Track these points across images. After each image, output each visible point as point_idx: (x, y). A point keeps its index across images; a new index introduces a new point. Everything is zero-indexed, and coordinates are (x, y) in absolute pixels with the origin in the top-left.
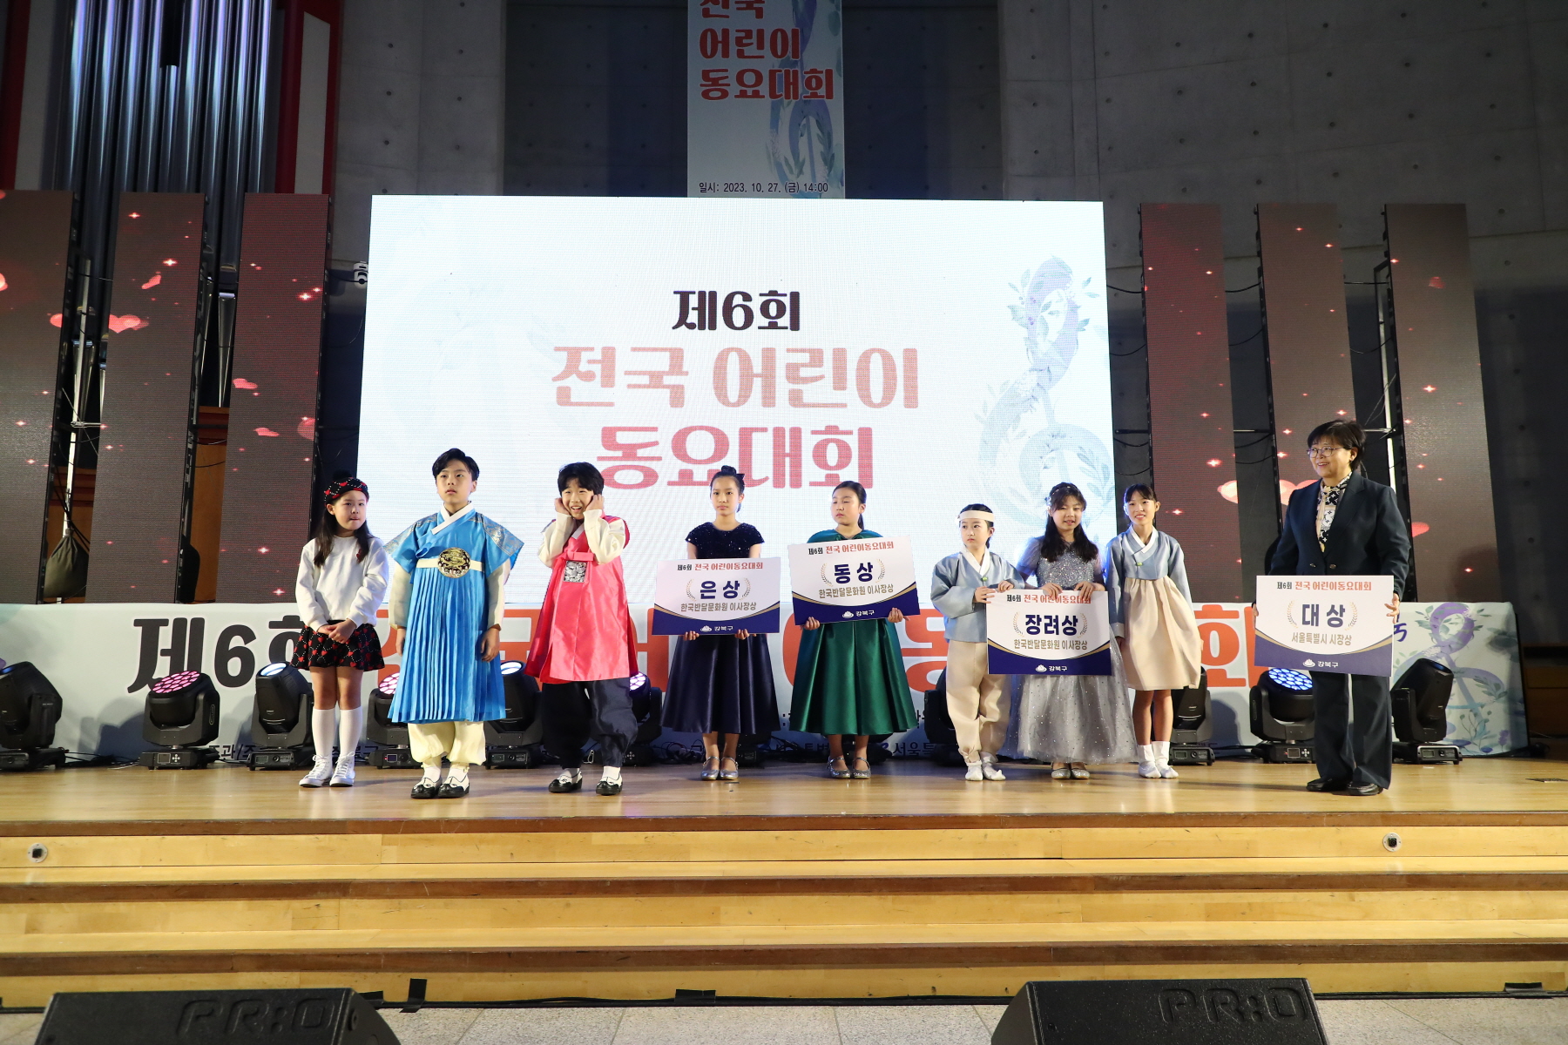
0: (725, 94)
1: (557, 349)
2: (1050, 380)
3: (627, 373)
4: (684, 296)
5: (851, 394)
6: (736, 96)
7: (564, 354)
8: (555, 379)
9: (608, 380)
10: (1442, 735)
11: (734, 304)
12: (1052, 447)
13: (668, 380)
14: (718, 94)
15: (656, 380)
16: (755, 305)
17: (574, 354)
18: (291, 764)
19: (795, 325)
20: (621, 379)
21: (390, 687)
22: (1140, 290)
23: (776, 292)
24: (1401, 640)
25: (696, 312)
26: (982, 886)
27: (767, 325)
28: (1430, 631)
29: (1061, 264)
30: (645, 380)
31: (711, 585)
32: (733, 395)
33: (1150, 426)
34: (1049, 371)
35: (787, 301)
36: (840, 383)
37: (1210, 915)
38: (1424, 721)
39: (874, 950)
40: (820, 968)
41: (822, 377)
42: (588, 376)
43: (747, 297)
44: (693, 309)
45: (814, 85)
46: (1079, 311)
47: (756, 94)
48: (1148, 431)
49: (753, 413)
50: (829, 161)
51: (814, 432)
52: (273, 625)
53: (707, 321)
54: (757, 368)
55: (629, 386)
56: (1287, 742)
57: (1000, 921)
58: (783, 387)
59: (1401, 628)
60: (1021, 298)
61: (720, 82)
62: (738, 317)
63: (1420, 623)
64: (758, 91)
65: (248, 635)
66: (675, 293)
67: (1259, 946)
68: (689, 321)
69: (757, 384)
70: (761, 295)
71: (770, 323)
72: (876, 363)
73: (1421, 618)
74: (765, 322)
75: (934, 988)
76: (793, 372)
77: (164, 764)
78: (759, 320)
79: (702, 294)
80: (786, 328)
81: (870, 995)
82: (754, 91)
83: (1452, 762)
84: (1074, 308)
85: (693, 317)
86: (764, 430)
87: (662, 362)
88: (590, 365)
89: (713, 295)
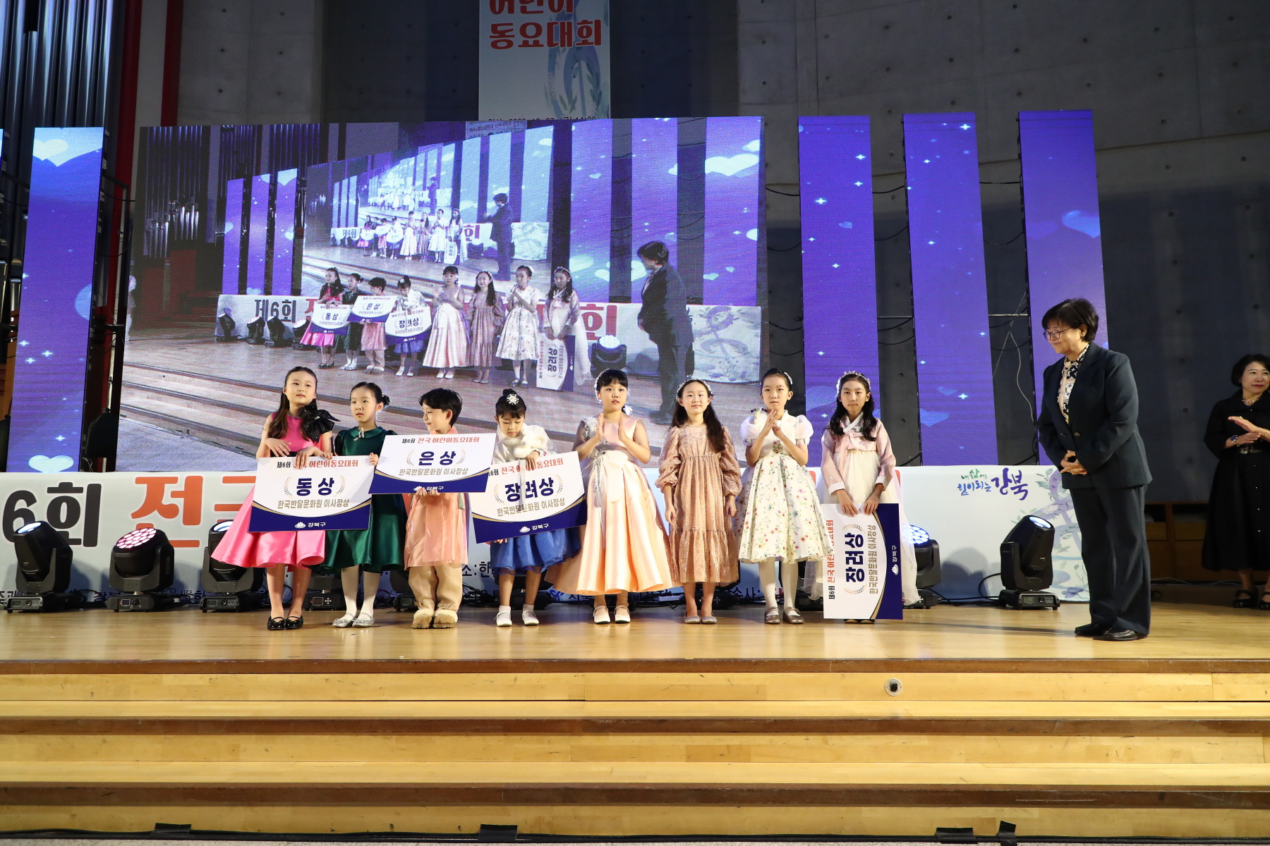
0: (510, 44)
6: (520, 46)
10: (1048, 582)
14: (505, 44)
18: (40, 607)
21: (126, 543)
24: (1022, 499)
26: (478, 727)
28: (1049, 491)
31: (430, 455)
37: (692, 756)
38: (1027, 571)
39: (338, 789)
40: (288, 806)
45: (585, 34)
47: (536, 44)
50: (597, 98)
52: (51, 490)
57: (495, 759)
59: (1023, 488)
61: (507, 34)
63: (1040, 484)
64: (538, 41)
65: (30, 499)
67: (700, 790)
73: (1041, 479)
75: (392, 825)
81: (333, 831)
82: (534, 41)
83: (1051, 608)
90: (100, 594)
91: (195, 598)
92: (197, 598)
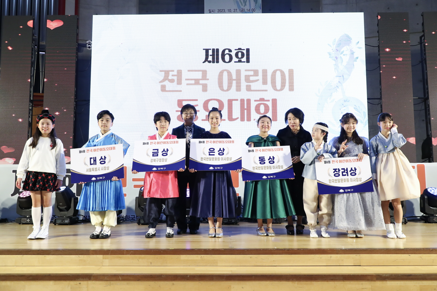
1: (161, 71)
2: (344, 79)
3: (186, 79)
4: (207, 51)
5: (269, 86)
7: (163, 73)
8: (160, 82)
9: (179, 82)
11: (225, 54)
12: (344, 105)
13: (201, 82)
15: (197, 82)
16: (233, 54)
17: (167, 73)
18: (70, 222)
19: (248, 61)
20: (184, 82)
22: (377, 46)
23: (241, 48)
25: (211, 57)
27: (238, 61)
29: (348, 36)
30: (193, 82)
32: (225, 87)
33: (381, 97)
34: (343, 77)
35: (245, 52)
36: (265, 82)
41: (258, 80)
42: (172, 81)
43: (230, 51)
44: (210, 55)
46: (354, 54)
48: (381, 99)
49: (233, 94)
51: (255, 101)
53: (215, 60)
54: (234, 77)
55: (187, 84)
56: (434, 215)
58: (244, 84)
60: (333, 49)
62: (227, 58)
66: (204, 49)
68: (209, 60)
69: (234, 83)
70: (235, 50)
71: (239, 60)
72: (278, 74)
74: (237, 60)
76: (247, 78)
77: (24, 222)
78: (235, 59)
79: (213, 50)
80: (245, 62)
84: (352, 53)
85: (210, 58)
86: (237, 100)
87: (199, 75)
88: (173, 77)
89: (218, 50)
90: (84, 216)
91: (125, 218)
92: (127, 218)
